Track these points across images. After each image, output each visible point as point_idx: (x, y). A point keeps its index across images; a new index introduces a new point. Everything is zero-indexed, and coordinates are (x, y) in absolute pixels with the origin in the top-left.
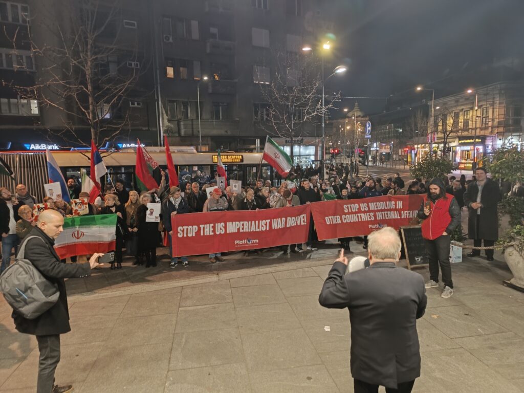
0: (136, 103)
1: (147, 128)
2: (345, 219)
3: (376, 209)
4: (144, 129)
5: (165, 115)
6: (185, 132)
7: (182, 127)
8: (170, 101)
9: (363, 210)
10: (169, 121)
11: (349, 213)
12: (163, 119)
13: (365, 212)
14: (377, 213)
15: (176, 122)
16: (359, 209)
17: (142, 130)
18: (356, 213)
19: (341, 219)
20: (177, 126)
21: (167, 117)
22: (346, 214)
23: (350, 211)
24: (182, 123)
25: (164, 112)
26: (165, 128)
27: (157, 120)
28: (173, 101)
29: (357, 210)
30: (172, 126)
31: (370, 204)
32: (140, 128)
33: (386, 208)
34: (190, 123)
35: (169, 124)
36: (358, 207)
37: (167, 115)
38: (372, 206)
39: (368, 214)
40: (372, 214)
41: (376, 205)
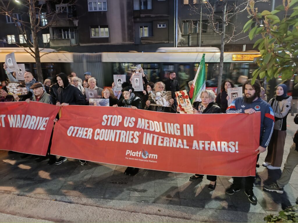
0: (162, 25)
1: (167, 42)
2: (98, 134)
3: (146, 128)
4: (165, 42)
5: (180, 32)
6: (192, 42)
7: (190, 39)
8: (184, 22)
9: (126, 126)
10: (182, 36)
11: (106, 127)
12: (178, 34)
13: (128, 129)
14: (145, 134)
15: (188, 36)
16: (121, 123)
17: (164, 43)
18: (115, 128)
19: (93, 134)
20: (187, 39)
21: (181, 33)
22: (101, 127)
23: (109, 124)
24: (190, 37)
25: (179, 30)
26: (179, 41)
27: (175, 36)
28: (187, 21)
29: (118, 125)
30: (184, 39)
31: (139, 119)
32: (163, 41)
33: (162, 131)
34: (196, 36)
35: (182, 38)
36: (121, 121)
37: (181, 32)
38: (142, 123)
39: (132, 132)
40: (137, 133)
41: (148, 123)
